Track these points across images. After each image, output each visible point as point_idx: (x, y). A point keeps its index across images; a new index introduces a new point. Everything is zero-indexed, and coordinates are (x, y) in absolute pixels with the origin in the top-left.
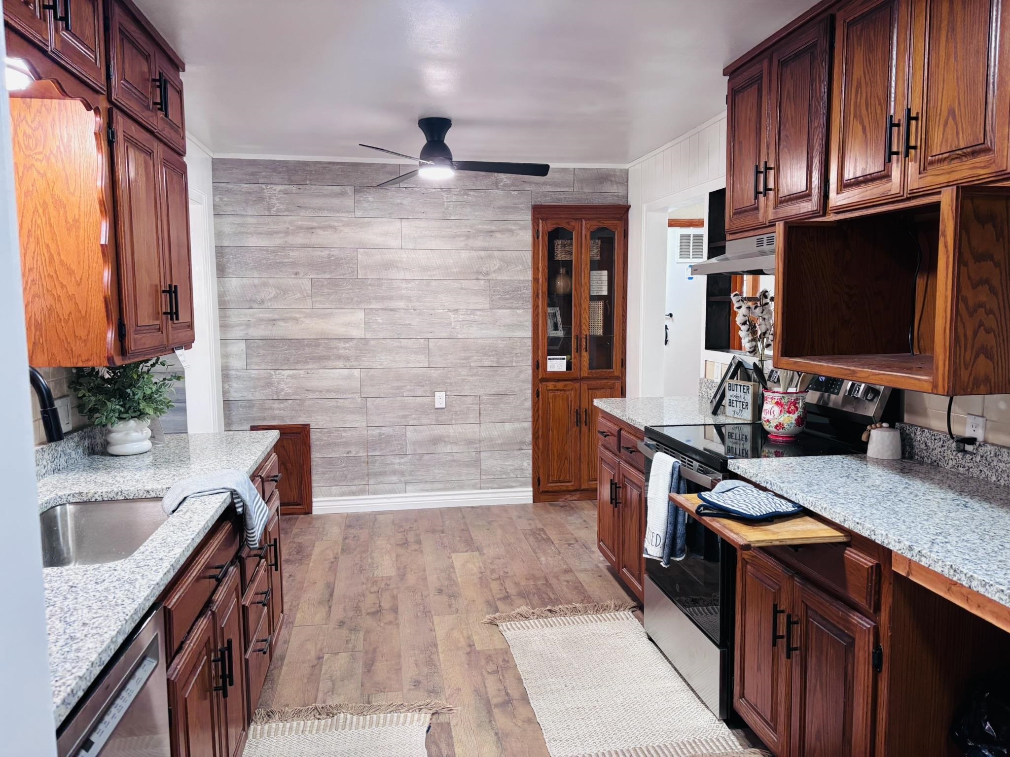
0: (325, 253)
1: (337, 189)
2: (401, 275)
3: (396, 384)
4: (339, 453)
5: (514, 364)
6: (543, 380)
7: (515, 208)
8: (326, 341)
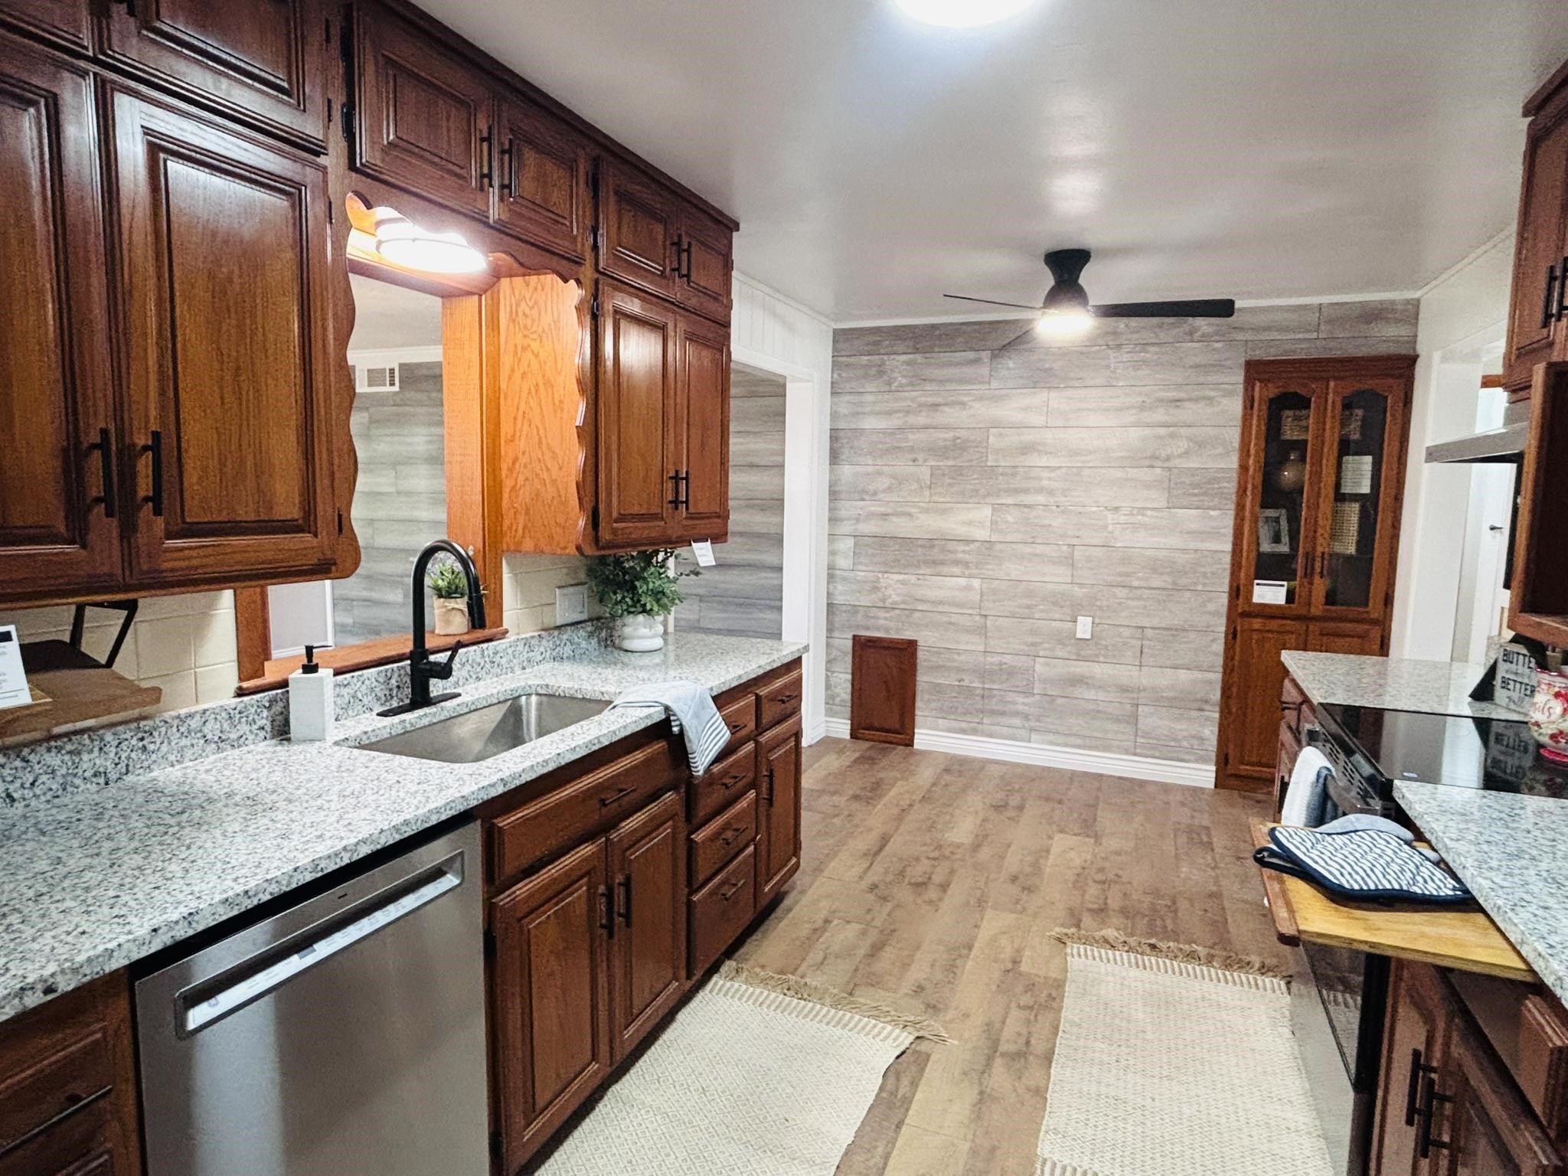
0: (950, 435)
1: (971, 355)
2: (1044, 461)
3: (1026, 601)
4: (951, 680)
5: (1200, 588)
6: (1246, 615)
7: (1217, 367)
8: (943, 542)
